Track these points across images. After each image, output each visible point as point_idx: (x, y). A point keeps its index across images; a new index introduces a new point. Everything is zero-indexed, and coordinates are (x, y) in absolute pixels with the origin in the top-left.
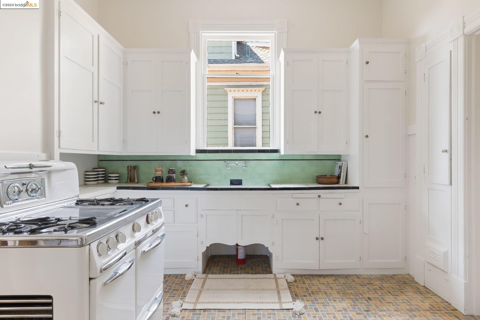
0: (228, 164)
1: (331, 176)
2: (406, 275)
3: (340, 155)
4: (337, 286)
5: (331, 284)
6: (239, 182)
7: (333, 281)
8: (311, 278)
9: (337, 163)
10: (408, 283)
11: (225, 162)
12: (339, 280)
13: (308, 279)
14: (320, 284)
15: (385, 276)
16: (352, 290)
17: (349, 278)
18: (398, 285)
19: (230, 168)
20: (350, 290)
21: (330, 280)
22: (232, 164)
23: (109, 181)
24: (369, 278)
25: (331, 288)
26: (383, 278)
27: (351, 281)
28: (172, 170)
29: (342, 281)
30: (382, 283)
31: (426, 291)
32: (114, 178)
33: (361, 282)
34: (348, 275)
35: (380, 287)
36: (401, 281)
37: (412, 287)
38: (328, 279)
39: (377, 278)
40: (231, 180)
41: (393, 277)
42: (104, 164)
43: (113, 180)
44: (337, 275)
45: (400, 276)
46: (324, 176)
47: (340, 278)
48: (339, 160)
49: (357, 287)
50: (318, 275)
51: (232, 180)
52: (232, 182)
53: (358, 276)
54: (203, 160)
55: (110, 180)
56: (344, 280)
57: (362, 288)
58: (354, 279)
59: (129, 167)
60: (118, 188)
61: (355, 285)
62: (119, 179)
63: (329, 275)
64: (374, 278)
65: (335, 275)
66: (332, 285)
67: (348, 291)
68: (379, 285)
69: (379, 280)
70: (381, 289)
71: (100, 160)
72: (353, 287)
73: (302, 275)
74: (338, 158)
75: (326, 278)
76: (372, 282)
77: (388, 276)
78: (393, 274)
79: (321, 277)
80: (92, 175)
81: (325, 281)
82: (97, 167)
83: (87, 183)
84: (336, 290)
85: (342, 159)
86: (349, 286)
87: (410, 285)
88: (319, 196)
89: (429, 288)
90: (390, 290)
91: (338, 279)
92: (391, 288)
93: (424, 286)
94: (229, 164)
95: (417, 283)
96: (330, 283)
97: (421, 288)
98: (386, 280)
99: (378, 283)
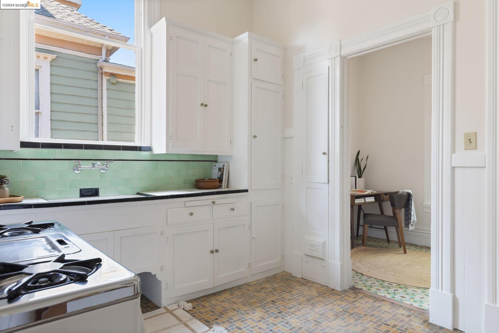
0: (80, 165)
1: (209, 179)
2: (283, 272)
3: (217, 156)
4: (238, 299)
5: (231, 300)
7: (230, 296)
8: (207, 299)
9: (215, 165)
10: (290, 279)
12: (235, 292)
13: (206, 301)
14: (220, 302)
15: (268, 278)
16: (253, 298)
17: (242, 289)
18: (285, 283)
19: (80, 172)
20: (252, 299)
21: (227, 295)
22: (86, 166)
24: (259, 283)
25: (233, 303)
26: (269, 280)
27: (245, 290)
29: (238, 293)
30: (272, 285)
31: (305, 281)
33: (255, 288)
34: (239, 286)
35: (273, 289)
36: (284, 279)
37: (295, 281)
38: (224, 296)
39: (264, 281)
41: (275, 276)
44: (229, 289)
45: (279, 275)
46: (203, 180)
47: (234, 291)
48: (216, 161)
49: (255, 294)
50: (212, 294)
51: (82, 189)
52: (84, 193)
53: (248, 284)
56: (239, 291)
57: (260, 294)
58: (247, 288)
61: (252, 293)
63: (223, 291)
64: (262, 282)
65: (227, 289)
66: (233, 300)
67: (251, 300)
68: (271, 288)
69: (267, 282)
70: (276, 290)
72: (252, 295)
73: (195, 299)
74: (214, 160)
75: (221, 295)
76: (264, 286)
77: (271, 277)
78: (274, 274)
79: (215, 295)
81: (223, 298)
84: (240, 303)
85: (219, 160)
86: (248, 295)
87: (292, 280)
88: (214, 203)
89: (307, 279)
90: (282, 289)
91: (233, 292)
92: (281, 287)
93: (302, 278)
94: (82, 166)
95: (295, 277)
96: (229, 298)
97: (301, 280)
98: (272, 282)
99: (268, 285)
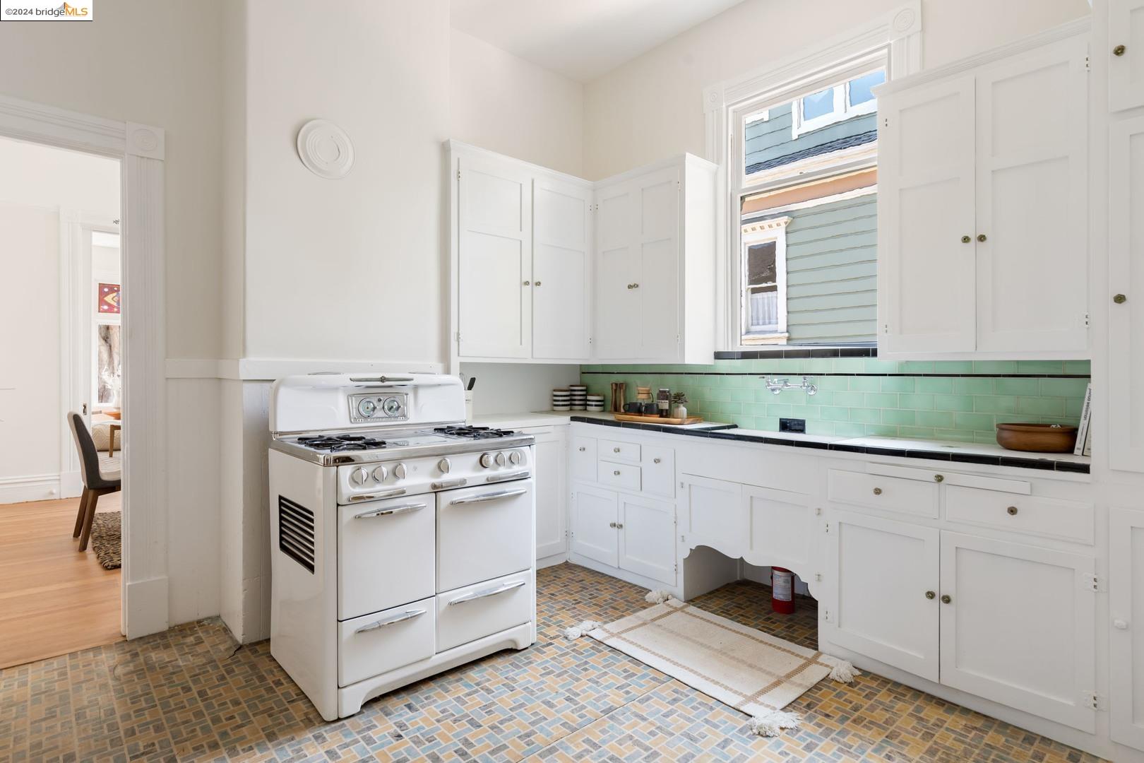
6: (798, 426)
11: (760, 378)
23: (589, 408)
28: (665, 392)
32: (594, 403)
40: (780, 419)
42: (588, 378)
43: (592, 405)
51: (783, 419)
52: (785, 425)
54: (727, 374)
55: (589, 405)
59: (614, 385)
60: (573, 419)
62: (602, 405)
71: (583, 373)
80: (561, 396)
82: (579, 384)
83: (556, 408)
88: (940, 479)
